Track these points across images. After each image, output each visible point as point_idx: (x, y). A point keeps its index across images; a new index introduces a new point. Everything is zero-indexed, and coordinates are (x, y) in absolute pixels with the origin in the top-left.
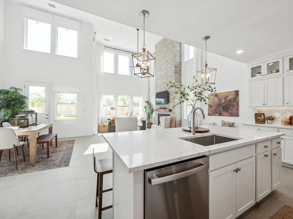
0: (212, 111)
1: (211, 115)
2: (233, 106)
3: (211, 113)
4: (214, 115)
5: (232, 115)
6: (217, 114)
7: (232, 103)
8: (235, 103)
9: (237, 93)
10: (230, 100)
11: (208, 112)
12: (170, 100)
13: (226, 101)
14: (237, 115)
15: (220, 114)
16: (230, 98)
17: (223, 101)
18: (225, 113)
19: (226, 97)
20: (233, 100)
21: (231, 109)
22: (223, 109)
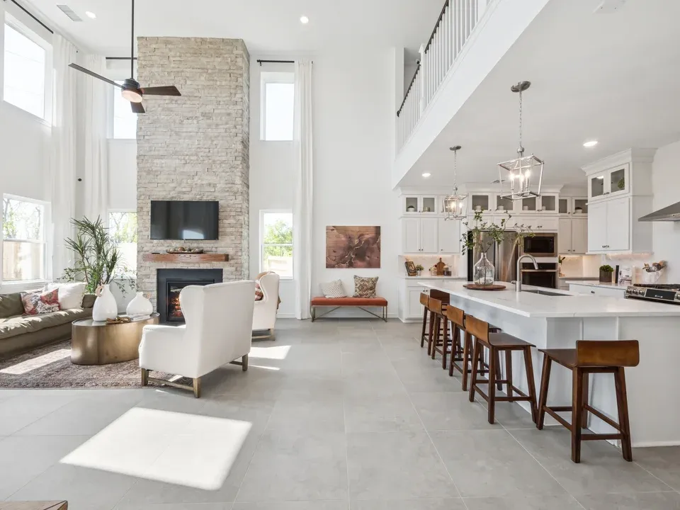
0: (334, 258)
1: (333, 267)
2: (372, 251)
3: (333, 263)
4: (339, 267)
5: (370, 265)
6: (345, 265)
7: (371, 246)
8: (375, 246)
9: (378, 229)
10: (367, 241)
11: (327, 261)
12: (220, 230)
13: (360, 242)
14: (378, 265)
15: (351, 265)
16: (367, 237)
17: (356, 241)
18: (359, 263)
19: (362, 235)
20: (371, 241)
21: (369, 255)
22: (356, 255)
